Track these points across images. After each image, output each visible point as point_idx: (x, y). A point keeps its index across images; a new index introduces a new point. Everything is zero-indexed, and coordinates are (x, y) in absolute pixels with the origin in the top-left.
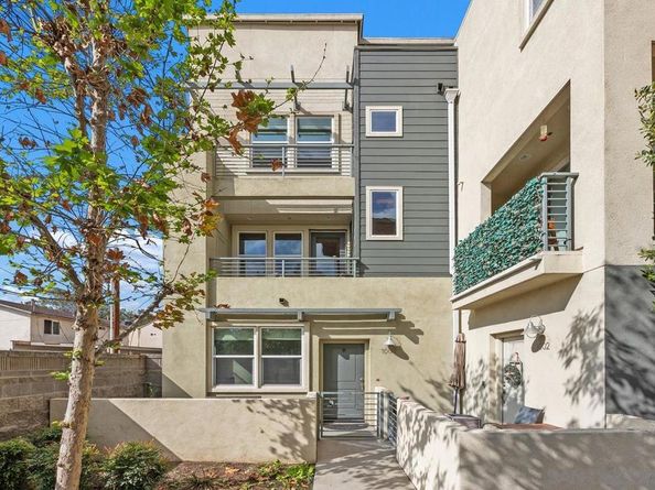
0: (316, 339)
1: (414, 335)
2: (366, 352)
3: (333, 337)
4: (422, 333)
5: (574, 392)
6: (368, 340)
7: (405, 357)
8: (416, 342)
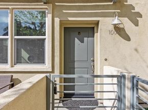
0: (57, 20)
1: (135, 17)
2: (95, 34)
3: (70, 19)
4: (141, 16)
6: (98, 22)
7: (128, 39)
8: (136, 24)
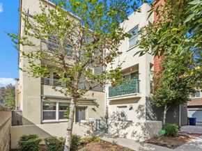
5: (139, 118)
6: (87, 107)
7: (96, 111)
8: (98, 107)
